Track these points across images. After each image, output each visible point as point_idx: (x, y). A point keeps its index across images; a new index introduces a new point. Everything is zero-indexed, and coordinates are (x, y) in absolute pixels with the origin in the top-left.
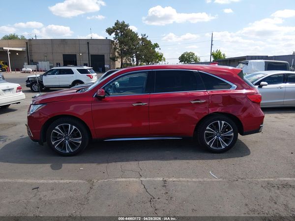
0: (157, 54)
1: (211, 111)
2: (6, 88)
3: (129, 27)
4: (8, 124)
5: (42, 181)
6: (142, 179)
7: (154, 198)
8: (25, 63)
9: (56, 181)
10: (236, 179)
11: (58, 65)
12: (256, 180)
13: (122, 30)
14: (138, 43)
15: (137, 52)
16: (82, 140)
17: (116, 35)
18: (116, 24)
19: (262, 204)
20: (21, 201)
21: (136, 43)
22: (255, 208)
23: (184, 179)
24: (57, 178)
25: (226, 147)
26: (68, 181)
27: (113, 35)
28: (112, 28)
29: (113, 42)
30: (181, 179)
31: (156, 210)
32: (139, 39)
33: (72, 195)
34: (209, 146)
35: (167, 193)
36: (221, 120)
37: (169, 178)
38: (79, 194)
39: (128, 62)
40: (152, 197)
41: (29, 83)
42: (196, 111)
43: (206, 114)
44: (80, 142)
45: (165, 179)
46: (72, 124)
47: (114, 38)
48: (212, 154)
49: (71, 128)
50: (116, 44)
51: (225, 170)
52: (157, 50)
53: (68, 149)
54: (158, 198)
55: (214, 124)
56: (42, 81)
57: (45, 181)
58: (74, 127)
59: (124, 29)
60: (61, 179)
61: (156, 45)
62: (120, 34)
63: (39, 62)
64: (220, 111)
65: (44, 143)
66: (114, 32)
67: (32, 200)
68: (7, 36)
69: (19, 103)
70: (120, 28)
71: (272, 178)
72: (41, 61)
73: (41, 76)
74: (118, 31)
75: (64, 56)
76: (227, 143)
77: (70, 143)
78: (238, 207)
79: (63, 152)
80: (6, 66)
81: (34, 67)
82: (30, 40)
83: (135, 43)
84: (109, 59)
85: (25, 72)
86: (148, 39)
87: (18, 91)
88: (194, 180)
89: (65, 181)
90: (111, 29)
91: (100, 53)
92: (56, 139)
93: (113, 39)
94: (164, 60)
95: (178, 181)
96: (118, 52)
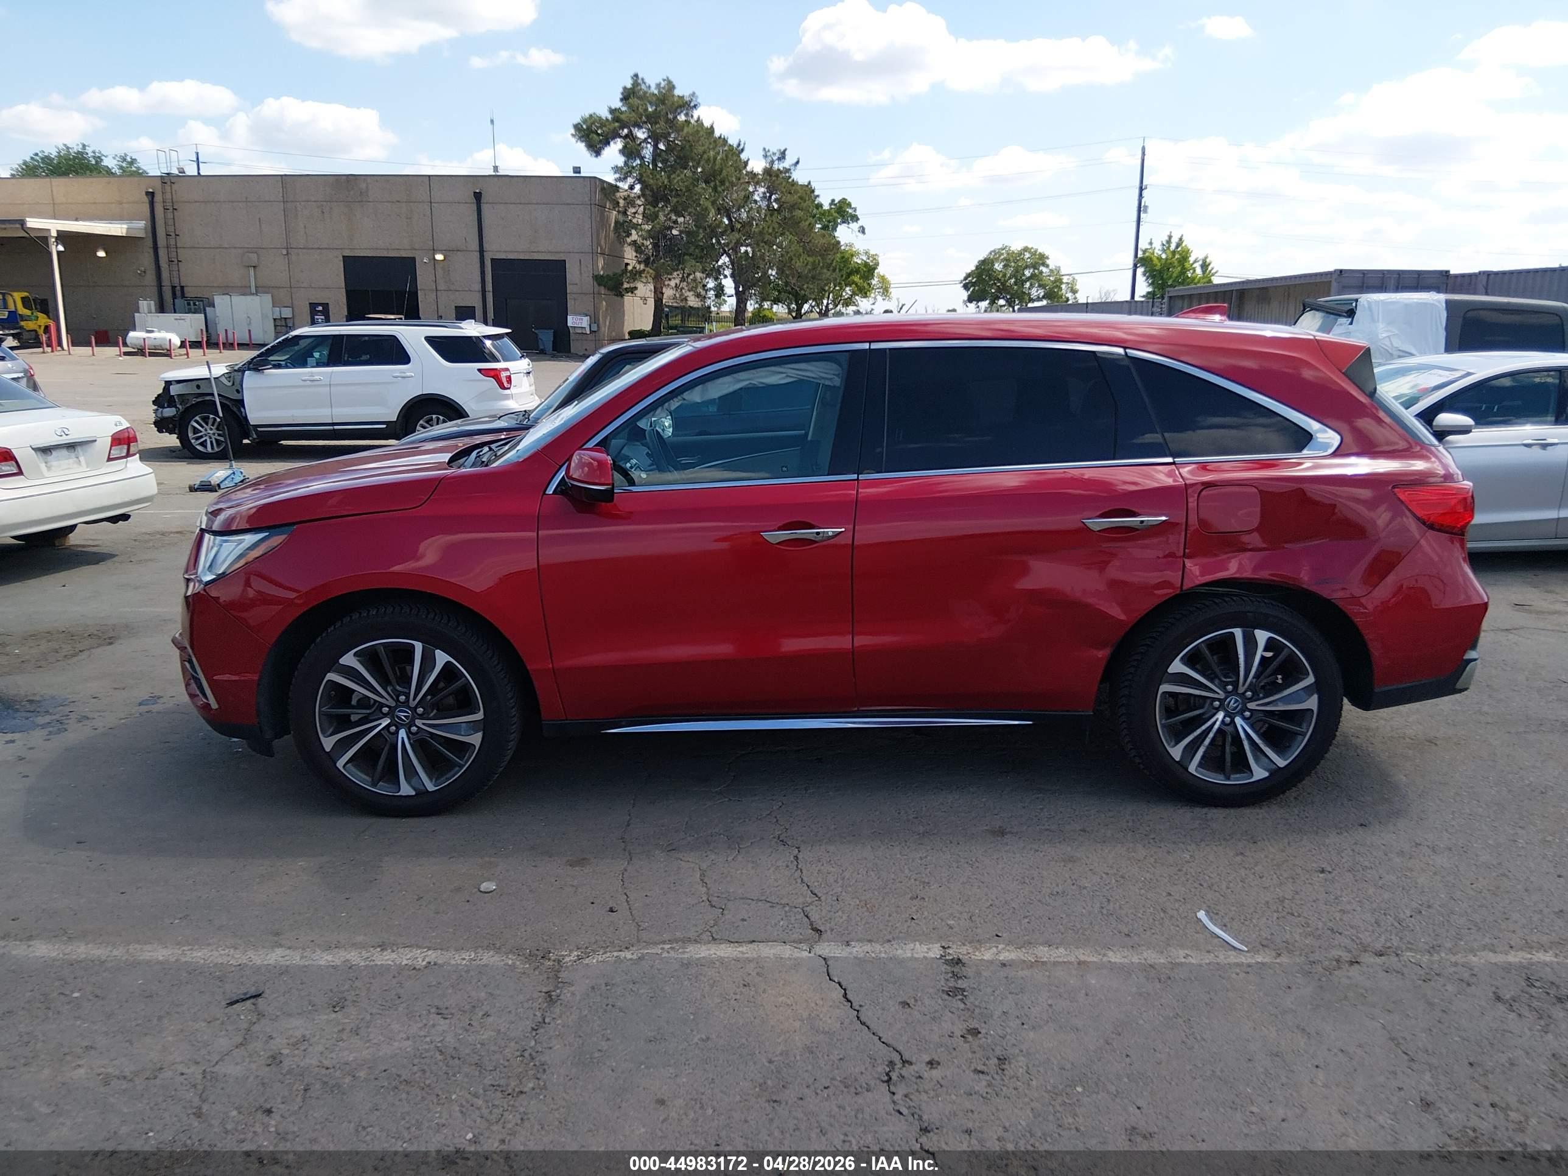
0: (846, 258)
1: (1196, 572)
2: (55, 440)
3: (696, 114)
4: (70, 635)
5: (275, 957)
6: (826, 949)
7: (905, 1062)
8: (144, 304)
9: (354, 957)
10: (1346, 956)
11: (319, 312)
12: (1459, 958)
13: (662, 125)
14: (748, 197)
15: (739, 244)
16: (484, 726)
17: (625, 151)
18: (628, 95)
19: (1512, 1100)
20: (167, 1074)
21: (736, 195)
22: (1475, 1122)
23: (1060, 954)
24: (360, 939)
25: (1276, 772)
26: (420, 957)
27: (613, 152)
28: (605, 114)
29: (609, 190)
30: (1043, 952)
31: (925, 1130)
32: (753, 175)
33: (450, 1039)
34: (1183, 765)
35: (975, 1032)
36: (1249, 626)
37: (978, 942)
38: (486, 1035)
39: (693, 302)
40: (896, 1058)
41: (169, 412)
42: (1114, 572)
43: (1167, 592)
44: (476, 739)
45: (954, 952)
46: (433, 642)
47: (616, 169)
48: (1200, 811)
49: (428, 661)
50: (630, 201)
51: (1282, 900)
52: (844, 234)
53: (411, 773)
54: (931, 1064)
55: (1211, 645)
56: (241, 402)
57: (295, 958)
58: (442, 658)
59: (672, 123)
60: (383, 947)
61: (843, 212)
62: (648, 152)
63: (218, 300)
64: (1248, 574)
65: (277, 743)
66: (615, 135)
67: (231, 1069)
68: (47, 159)
69: (125, 517)
70: (652, 119)
71: (1543, 948)
72: (227, 290)
73: (236, 374)
74: (641, 134)
75: (352, 264)
76: (1280, 751)
77: (421, 744)
78: (1384, 1119)
79: (383, 789)
80: (43, 320)
81: (192, 324)
82: (167, 180)
83: (731, 197)
84: (589, 283)
85: (140, 352)
86: (800, 176)
87: (115, 452)
88: (1115, 957)
89: (405, 957)
90: (602, 123)
91: (543, 250)
92: (343, 722)
93: (610, 178)
94: (885, 291)
95: (1031, 965)
96: (638, 248)
